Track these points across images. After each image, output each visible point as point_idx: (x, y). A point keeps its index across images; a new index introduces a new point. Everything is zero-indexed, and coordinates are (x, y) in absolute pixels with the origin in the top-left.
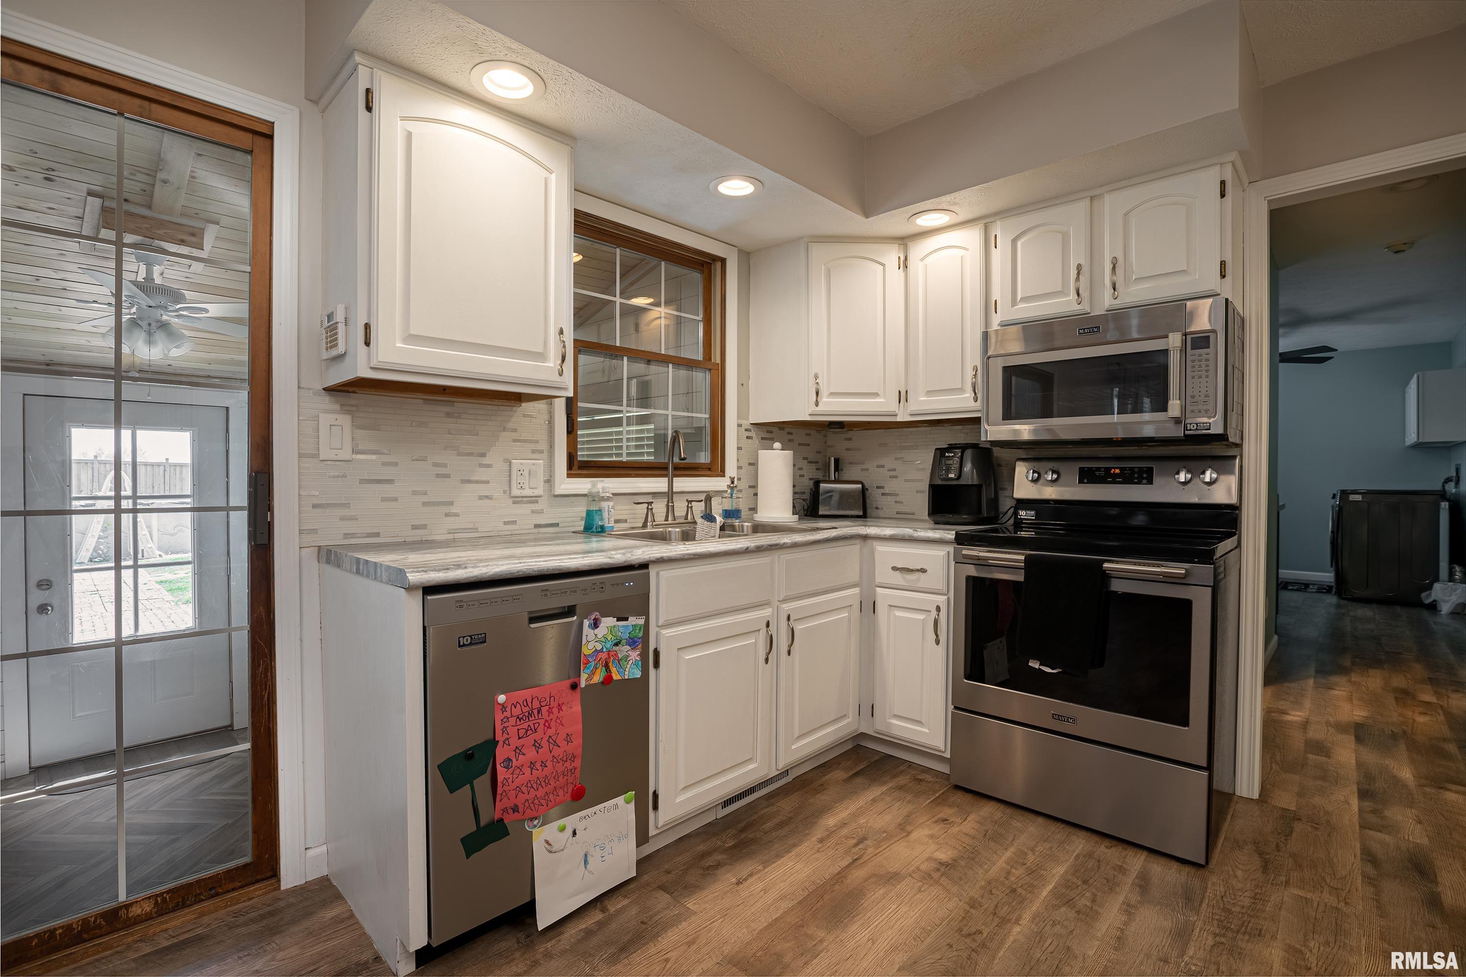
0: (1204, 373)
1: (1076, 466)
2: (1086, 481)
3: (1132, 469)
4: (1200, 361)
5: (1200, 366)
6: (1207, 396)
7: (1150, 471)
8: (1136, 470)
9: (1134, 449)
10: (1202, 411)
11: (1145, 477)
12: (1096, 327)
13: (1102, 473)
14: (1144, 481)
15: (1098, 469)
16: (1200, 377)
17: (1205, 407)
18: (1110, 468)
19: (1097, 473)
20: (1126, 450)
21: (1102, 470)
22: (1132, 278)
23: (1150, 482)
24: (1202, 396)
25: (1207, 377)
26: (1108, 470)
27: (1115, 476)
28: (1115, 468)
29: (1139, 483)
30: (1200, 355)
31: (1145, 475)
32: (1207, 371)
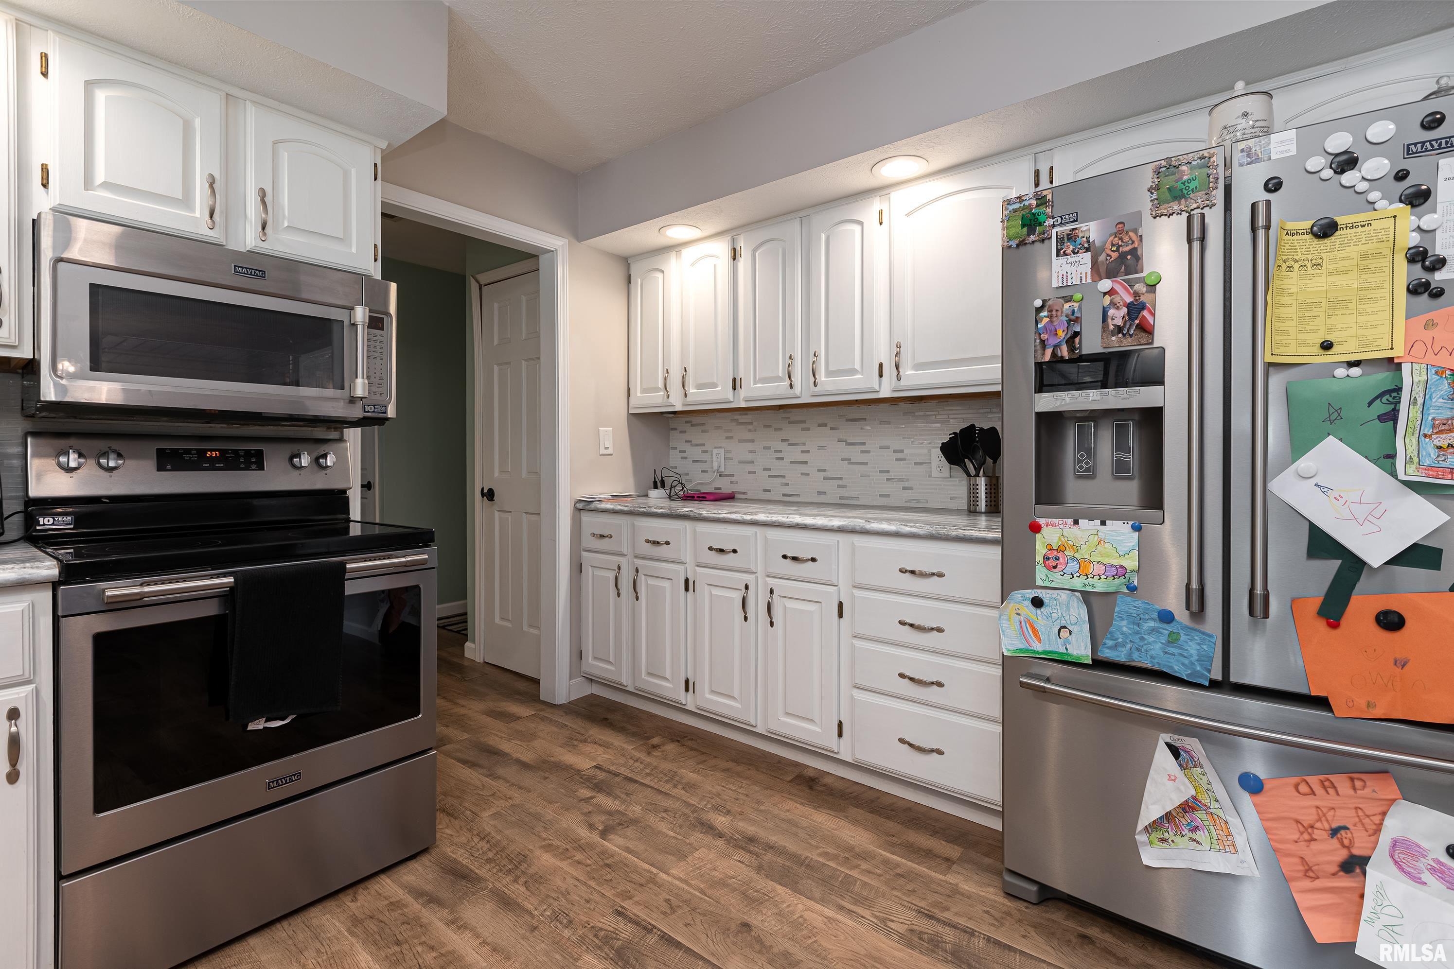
0: (378, 354)
1: (153, 447)
2: (169, 467)
3: (236, 452)
4: (376, 341)
5: (375, 347)
6: (381, 379)
7: (259, 454)
8: (242, 453)
9: (222, 427)
10: (377, 393)
11: (255, 461)
12: (260, 271)
13: (195, 458)
14: (254, 467)
15: (188, 451)
16: (375, 358)
17: (380, 390)
18: (206, 450)
19: (187, 457)
20: (211, 427)
21: (194, 452)
22: (283, 223)
23: (261, 467)
24: (377, 378)
25: (381, 359)
26: (202, 453)
27: (212, 460)
28: (211, 450)
29: (247, 468)
30: (375, 336)
31: (253, 460)
32: (381, 353)
